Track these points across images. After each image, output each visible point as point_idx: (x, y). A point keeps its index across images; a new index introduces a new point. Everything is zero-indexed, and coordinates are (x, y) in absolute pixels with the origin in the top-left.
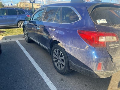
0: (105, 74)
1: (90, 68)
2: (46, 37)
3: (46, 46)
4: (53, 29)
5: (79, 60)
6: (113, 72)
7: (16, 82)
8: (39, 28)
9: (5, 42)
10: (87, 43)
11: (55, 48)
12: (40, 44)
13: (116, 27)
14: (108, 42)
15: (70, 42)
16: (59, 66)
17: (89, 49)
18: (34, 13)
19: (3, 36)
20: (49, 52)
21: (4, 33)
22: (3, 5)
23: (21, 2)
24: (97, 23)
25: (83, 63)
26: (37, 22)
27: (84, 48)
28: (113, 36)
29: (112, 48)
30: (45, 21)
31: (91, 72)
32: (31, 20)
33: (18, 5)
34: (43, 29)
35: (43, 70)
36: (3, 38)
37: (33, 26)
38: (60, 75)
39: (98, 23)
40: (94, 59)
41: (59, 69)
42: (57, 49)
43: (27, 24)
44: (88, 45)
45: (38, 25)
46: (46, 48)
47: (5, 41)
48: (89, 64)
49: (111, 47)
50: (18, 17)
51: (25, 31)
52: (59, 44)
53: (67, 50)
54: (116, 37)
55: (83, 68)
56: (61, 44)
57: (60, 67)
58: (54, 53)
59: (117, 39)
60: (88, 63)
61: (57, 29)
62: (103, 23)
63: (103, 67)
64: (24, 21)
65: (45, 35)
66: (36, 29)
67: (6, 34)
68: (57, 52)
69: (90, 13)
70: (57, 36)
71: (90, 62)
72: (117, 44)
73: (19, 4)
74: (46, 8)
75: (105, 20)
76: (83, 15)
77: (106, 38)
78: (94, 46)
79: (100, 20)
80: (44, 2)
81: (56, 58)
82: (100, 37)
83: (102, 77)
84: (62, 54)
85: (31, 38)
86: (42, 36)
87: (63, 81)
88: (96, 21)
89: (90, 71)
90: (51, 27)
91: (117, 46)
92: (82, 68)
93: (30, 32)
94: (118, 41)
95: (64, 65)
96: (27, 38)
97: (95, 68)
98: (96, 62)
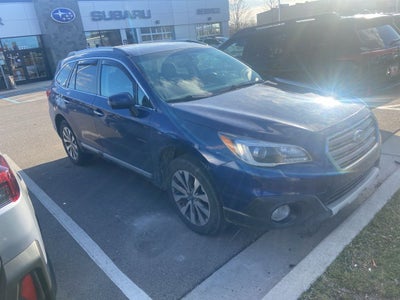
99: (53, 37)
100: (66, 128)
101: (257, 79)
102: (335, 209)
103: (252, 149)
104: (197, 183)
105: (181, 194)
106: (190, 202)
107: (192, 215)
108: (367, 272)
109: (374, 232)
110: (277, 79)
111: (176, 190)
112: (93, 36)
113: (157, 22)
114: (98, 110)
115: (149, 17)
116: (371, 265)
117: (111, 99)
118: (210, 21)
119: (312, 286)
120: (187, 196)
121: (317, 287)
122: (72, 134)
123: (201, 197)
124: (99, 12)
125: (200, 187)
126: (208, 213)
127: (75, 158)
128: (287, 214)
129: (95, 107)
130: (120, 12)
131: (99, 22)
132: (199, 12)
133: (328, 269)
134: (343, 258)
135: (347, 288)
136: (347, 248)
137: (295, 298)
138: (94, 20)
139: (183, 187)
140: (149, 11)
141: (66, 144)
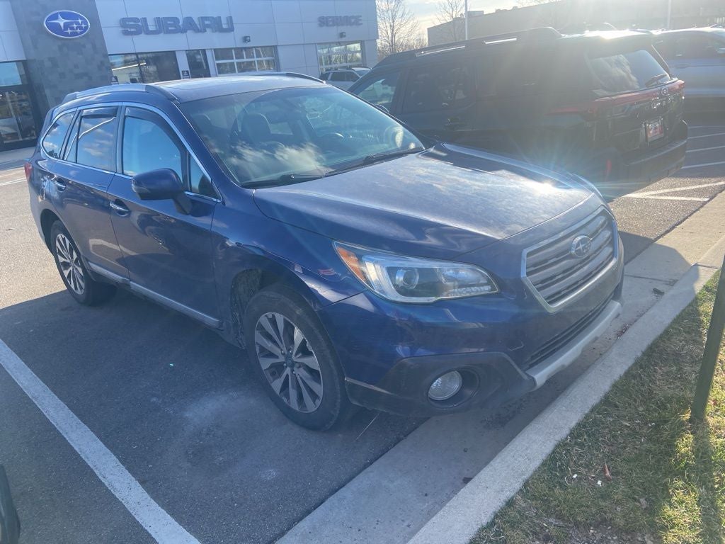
99: (48, 64)
100: (60, 236)
101: (412, 146)
102: (541, 376)
103: (392, 271)
104: (298, 335)
105: (271, 355)
106: (288, 370)
107: (293, 393)
108: (594, 487)
109: (609, 414)
110: (447, 146)
111: (263, 349)
112: (126, 63)
113: (246, 39)
114: (118, 202)
115: (231, 29)
116: (601, 475)
117: (139, 180)
118: (342, 39)
119: (496, 516)
120: (282, 359)
121: (506, 517)
122: (73, 248)
123: (306, 360)
124: (136, 20)
125: (304, 342)
126: (319, 389)
127: (79, 292)
128: (456, 387)
129: (112, 194)
130: (175, 20)
131: (136, 38)
132: (323, 22)
133: (526, 484)
134: (554, 464)
135: (559, 517)
136: (561, 445)
137: (466, 539)
138: (126, 33)
139: (274, 342)
140: (230, 19)
141: (62, 266)
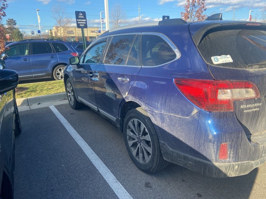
0: (237, 167)
1: (205, 155)
2: (111, 97)
3: (111, 114)
4: (124, 79)
5: (181, 139)
6: (253, 162)
7: (52, 190)
8: (97, 79)
9: (27, 111)
10: (194, 104)
11: (131, 118)
12: (100, 110)
13: (253, 70)
14: (238, 100)
15: (161, 104)
16: (141, 155)
17: (199, 116)
18: (87, 49)
19: (23, 99)
20: (119, 126)
21: (24, 92)
22: (21, 35)
23: (59, 25)
24: (212, 63)
25: (190, 145)
26: (92, 66)
27: (189, 114)
28: (248, 88)
29: (248, 113)
30: (109, 62)
31: (206, 165)
32: (81, 63)
33: (51, 33)
34: (104, 80)
35: (106, 165)
36: (24, 101)
37: (84, 75)
38: (143, 174)
39: (215, 63)
40: (211, 137)
41: (141, 161)
42: (136, 120)
43: (72, 71)
44: (196, 108)
45: (95, 72)
46: (113, 118)
47: (28, 107)
48: (202, 148)
49: (245, 111)
50: (52, 57)
51: (69, 85)
52: (138, 109)
53: (156, 120)
54: (253, 88)
55: (190, 156)
56: (143, 109)
57: (144, 157)
58: (129, 128)
59: (257, 94)
60: (200, 146)
61: (132, 78)
62: (225, 62)
63: (232, 153)
64: (65, 64)
65: (109, 91)
66: (91, 80)
67: (28, 93)
68: (134, 125)
69: (197, 45)
70: (135, 91)
71: (204, 143)
72: (258, 104)
73: (53, 31)
74: (110, 38)
75: (229, 56)
76: (186, 49)
77: (232, 92)
78: (208, 109)
79: (218, 57)
80: (105, 23)
81: (134, 139)
82: (219, 91)
83: (231, 174)
84: (146, 130)
85: (80, 99)
86: (103, 94)
87: (150, 187)
88: (211, 60)
89: (205, 161)
90: (122, 76)
91: (258, 107)
92: (187, 157)
93: (78, 87)
94: (259, 96)
95: (151, 152)
96: (73, 99)
97: (213, 155)
98: (216, 143)
